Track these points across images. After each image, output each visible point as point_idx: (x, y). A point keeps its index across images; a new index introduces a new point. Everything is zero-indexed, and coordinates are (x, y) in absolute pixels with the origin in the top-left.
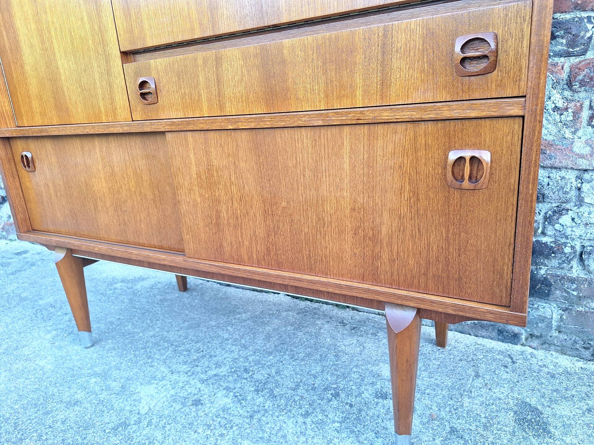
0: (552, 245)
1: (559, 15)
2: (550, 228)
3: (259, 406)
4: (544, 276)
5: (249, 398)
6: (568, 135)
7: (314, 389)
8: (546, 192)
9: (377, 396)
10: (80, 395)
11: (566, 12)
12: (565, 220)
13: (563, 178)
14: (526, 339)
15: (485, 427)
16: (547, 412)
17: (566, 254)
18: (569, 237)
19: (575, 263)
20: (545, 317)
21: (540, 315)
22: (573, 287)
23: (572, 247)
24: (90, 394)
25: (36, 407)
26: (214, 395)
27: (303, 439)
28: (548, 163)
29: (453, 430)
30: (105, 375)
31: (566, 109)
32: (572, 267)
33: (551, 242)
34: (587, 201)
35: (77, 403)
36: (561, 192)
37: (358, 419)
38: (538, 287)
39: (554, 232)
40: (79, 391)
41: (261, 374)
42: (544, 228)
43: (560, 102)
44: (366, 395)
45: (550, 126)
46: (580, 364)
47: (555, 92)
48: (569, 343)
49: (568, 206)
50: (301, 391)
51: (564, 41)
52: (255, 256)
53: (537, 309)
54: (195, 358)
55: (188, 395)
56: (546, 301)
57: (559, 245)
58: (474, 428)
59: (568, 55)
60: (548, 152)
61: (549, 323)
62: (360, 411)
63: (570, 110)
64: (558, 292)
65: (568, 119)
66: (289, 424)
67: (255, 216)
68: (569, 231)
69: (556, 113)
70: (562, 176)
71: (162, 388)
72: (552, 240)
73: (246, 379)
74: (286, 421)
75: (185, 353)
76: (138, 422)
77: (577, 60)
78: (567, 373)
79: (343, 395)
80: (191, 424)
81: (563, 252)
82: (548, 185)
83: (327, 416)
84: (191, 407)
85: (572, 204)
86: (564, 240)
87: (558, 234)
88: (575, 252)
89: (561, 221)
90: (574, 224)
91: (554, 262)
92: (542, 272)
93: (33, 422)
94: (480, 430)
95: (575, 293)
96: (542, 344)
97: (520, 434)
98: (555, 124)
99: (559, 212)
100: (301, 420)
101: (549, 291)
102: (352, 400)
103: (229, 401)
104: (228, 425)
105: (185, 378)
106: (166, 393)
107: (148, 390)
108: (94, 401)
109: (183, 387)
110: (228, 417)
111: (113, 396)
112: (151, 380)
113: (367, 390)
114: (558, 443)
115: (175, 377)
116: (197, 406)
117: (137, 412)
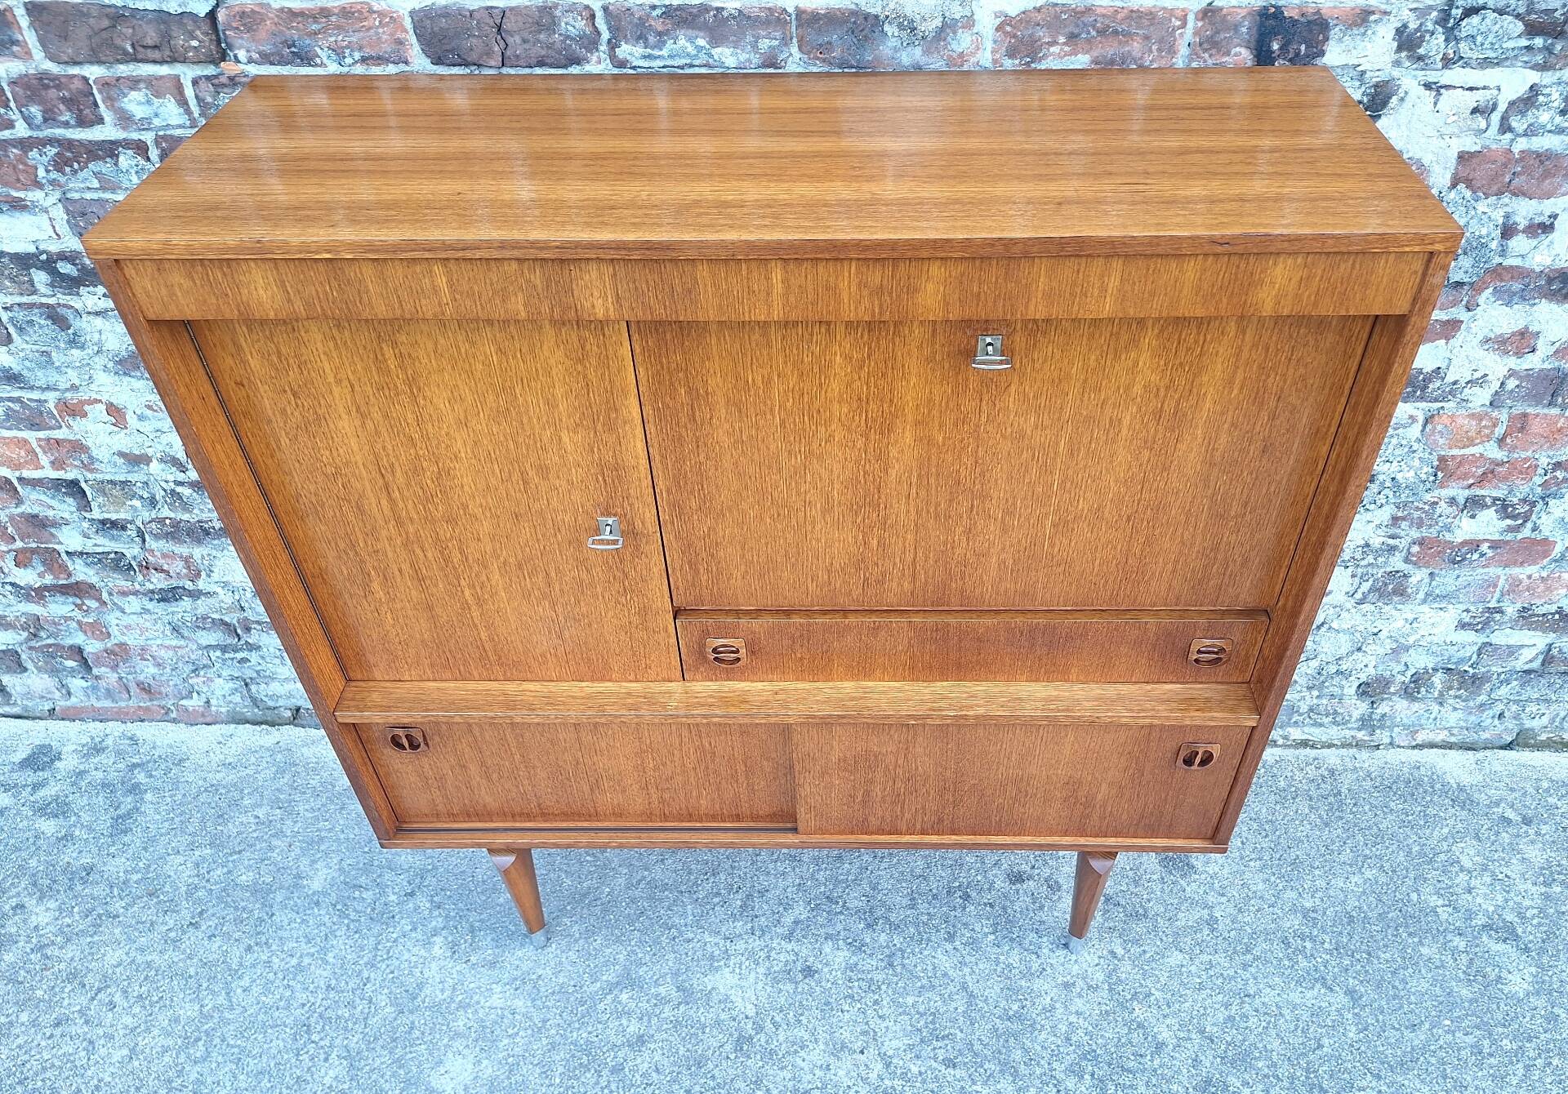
3: (888, 947)
5: (868, 940)
7: (935, 897)
9: (1012, 883)
10: (633, 1028)
15: (1136, 883)
24: (646, 1018)
25: (589, 1070)
26: (821, 953)
27: (967, 970)
30: (628, 981)
35: (641, 1040)
37: (1009, 921)
40: (624, 1022)
41: (855, 898)
44: (998, 884)
50: (923, 907)
54: (739, 903)
55: (786, 966)
58: (1124, 888)
62: (1004, 908)
66: (941, 957)
71: (740, 968)
73: (841, 913)
74: (933, 955)
75: (716, 900)
76: (759, 1029)
79: (973, 894)
80: (827, 1003)
83: (973, 930)
84: (807, 981)
94: (1132, 888)
97: (1169, 878)
100: (949, 947)
102: (988, 897)
103: (846, 953)
104: (873, 988)
105: (758, 942)
106: (753, 975)
107: (724, 981)
108: (665, 1026)
109: (768, 957)
110: (864, 976)
111: (682, 1008)
112: (712, 963)
113: (995, 876)
114: (1203, 876)
115: (740, 945)
116: (813, 976)
117: (742, 1016)
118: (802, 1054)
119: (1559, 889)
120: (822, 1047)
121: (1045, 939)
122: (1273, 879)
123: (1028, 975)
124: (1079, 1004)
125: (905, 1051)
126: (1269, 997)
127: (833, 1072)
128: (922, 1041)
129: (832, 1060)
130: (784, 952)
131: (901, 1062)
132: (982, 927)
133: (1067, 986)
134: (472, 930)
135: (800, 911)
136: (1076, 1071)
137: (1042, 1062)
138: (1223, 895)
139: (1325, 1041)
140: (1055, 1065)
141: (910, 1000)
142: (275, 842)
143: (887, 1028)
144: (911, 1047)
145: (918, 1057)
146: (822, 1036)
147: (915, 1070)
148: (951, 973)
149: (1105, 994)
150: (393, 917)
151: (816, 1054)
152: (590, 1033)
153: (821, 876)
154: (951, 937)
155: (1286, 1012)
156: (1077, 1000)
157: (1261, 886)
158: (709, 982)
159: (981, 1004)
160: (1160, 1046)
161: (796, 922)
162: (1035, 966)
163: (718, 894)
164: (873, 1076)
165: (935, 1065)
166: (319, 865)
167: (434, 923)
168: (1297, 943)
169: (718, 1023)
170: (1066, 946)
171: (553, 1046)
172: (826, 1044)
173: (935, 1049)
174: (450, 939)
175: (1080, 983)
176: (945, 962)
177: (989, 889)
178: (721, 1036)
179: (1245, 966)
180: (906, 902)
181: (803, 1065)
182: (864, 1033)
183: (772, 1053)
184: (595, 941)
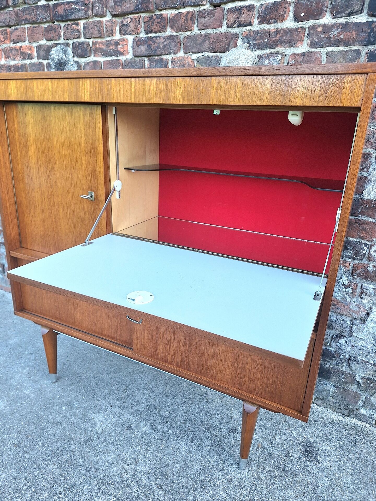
0: (334, 353)
1: (351, 238)
2: (334, 344)
3: (165, 433)
4: (328, 368)
5: (159, 427)
6: (348, 299)
7: (195, 424)
8: (334, 325)
9: (230, 432)
10: (58, 418)
11: (354, 238)
12: (343, 341)
13: (343, 320)
14: (315, 399)
15: (286, 454)
16: (318, 447)
17: (341, 359)
18: (343, 350)
19: (345, 364)
20: (326, 390)
21: (324, 388)
22: (342, 377)
23: (344, 356)
24: (65, 418)
25: (34, 425)
26: (139, 424)
27: (191, 455)
28: (337, 311)
29: (269, 455)
30: (69, 405)
31: (349, 286)
32: (343, 366)
33: (334, 351)
34: (354, 334)
35: (58, 423)
36: (342, 327)
37: (219, 445)
38: (324, 373)
39: (336, 346)
40: (57, 416)
41: (165, 411)
42: (331, 343)
43: (346, 282)
44: (224, 430)
45: (340, 292)
46: (341, 418)
47: (344, 276)
48: (337, 405)
49: (345, 334)
50: (188, 425)
51: (352, 252)
52: (176, 361)
53: (323, 384)
54: (123, 396)
55: (123, 422)
56: (328, 381)
57: (338, 354)
58: (279, 454)
59: (354, 259)
60: (337, 305)
61: (328, 393)
62: (221, 440)
63: (351, 287)
64: (334, 378)
65: (349, 291)
66: (183, 445)
67: (179, 342)
68: (343, 348)
69: (343, 287)
70: (343, 319)
71: (107, 416)
72: (334, 350)
73: (156, 414)
74: (181, 443)
75: (116, 392)
76: (98, 439)
77: (358, 262)
78: (333, 423)
79: (211, 429)
80: (128, 442)
81: (339, 358)
82: (336, 322)
83: (203, 442)
84: (127, 431)
85: (347, 334)
86: (340, 351)
87: (338, 347)
88: (346, 359)
89: (340, 341)
90: (347, 345)
91: (334, 362)
92: (327, 366)
93: (36, 434)
94: (283, 456)
95: (343, 380)
96: (323, 403)
97: (303, 459)
98: (343, 292)
99: (340, 336)
100: (189, 443)
101: (330, 376)
102: (216, 433)
103: (148, 428)
104: (149, 444)
105: (119, 411)
106: (110, 420)
107: (99, 418)
108: (69, 423)
109: (120, 417)
110: (148, 439)
111: (79, 420)
112: (99, 410)
113: (224, 427)
114: (320, 465)
115: (113, 409)
116: (130, 430)
117: (96, 432)
118: (106, 455)
120: (115, 456)
121: (231, 458)
122: (357, 481)
123: (215, 468)
124: (231, 490)
125: (145, 473)
127: (112, 466)
128: (154, 473)
129: (115, 462)
130: (126, 417)
131: (140, 476)
132: (207, 442)
133: (230, 480)
135: (142, 407)
138: (327, 477)
141: (160, 455)
143: (144, 461)
144: (148, 473)
145: (148, 478)
146: (118, 452)
147: (144, 482)
148: (183, 453)
149: (246, 492)
150: (22, 357)
152: (44, 414)
153: (157, 399)
154: (192, 440)
156: (231, 488)
157: (349, 482)
158: (94, 416)
159: (188, 470)
161: (138, 410)
162: (220, 467)
163: (118, 391)
164: (126, 476)
165: (153, 484)
166: (16, 338)
167: (30, 364)
169: (86, 430)
170: (238, 463)
171: (30, 413)
172: (117, 456)
173: (157, 478)
174: (31, 370)
175: (237, 482)
176: (184, 448)
177: (219, 430)
178: (83, 435)
180: (183, 420)
181: (104, 458)
182: (134, 459)
183: (96, 449)
184: (70, 388)
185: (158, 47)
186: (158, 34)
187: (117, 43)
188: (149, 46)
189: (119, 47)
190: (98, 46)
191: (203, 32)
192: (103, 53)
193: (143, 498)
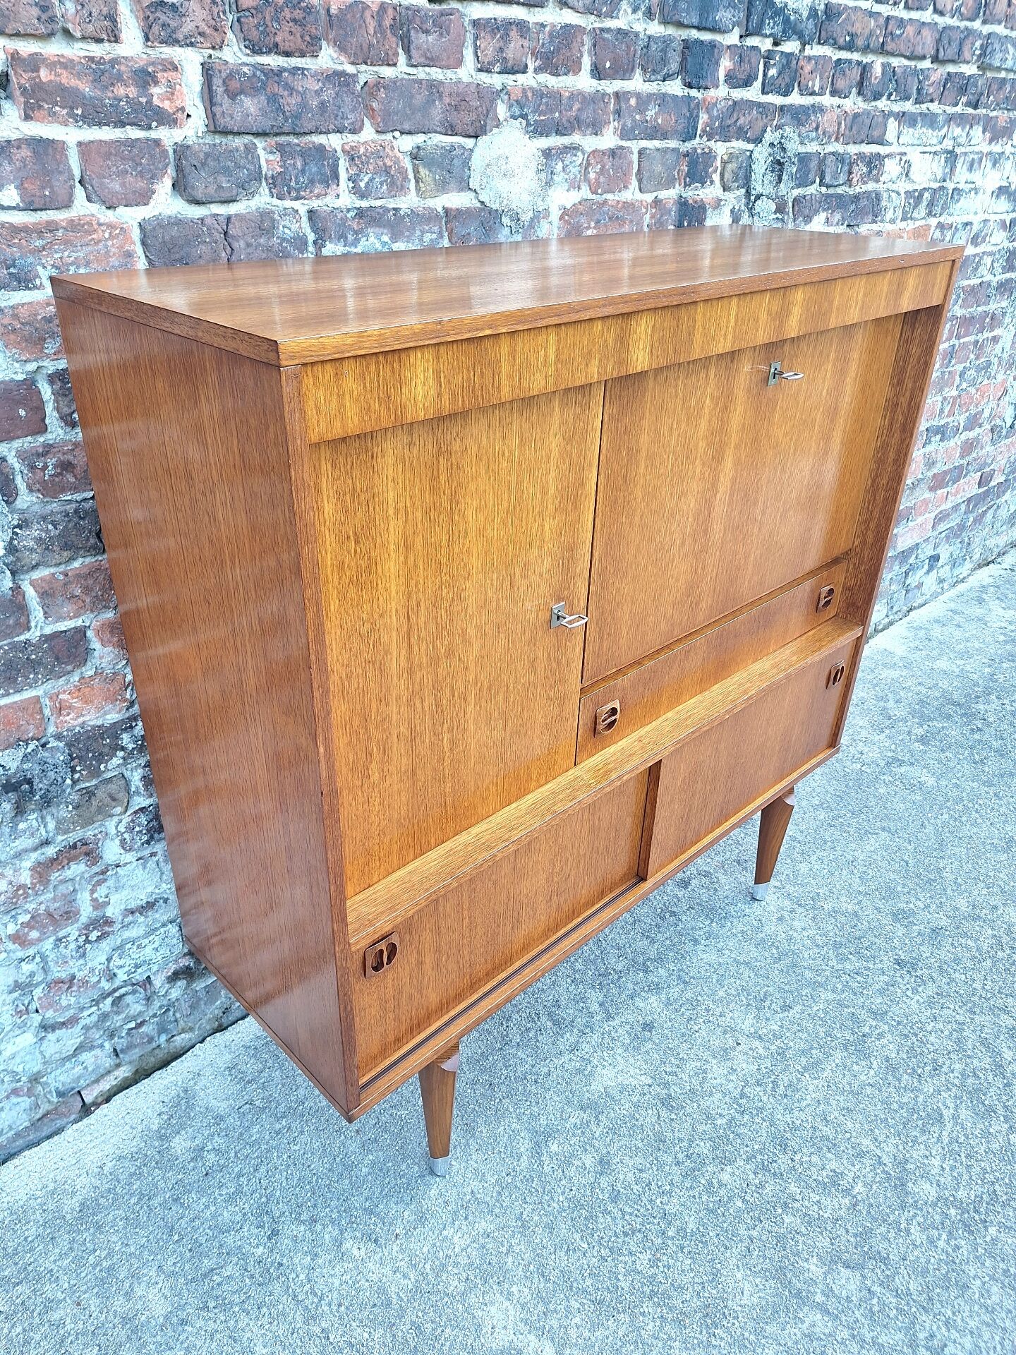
3: (670, 974)
5: (655, 979)
7: (658, 926)
9: (685, 888)
24: (588, 1147)
26: (640, 1010)
27: (726, 952)
37: (710, 909)
41: (616, 962)
44: (680, 894)
50: (658, 937)
54: (549, 1023)
55: (630, 1035)
62: (699, 904)
66: (704, 956)
71: (605, 1061)
73: (620, 977)
74: (699, 958)
75: (531, 1034)
76: (666, 1085)
79: (675, 909)
80: (683, 1035)
83: (700, 928)
84: (654, 1033)
93: (627, 1209)
100: (701, 947)
102: (683, 905)
103: (654, 998)
104: (695, 1004)
105: (595, 1037)
106: (619, 1058)
107: (606, 1077)
108: (607, 1139)
109: (613, 1039)
110: (681, 1002)
111: (602, 1118)
112: (584, 1072)
115: (586, 1048)
116: (654, 1027)
117: (646, 1087)
118: (709, 1075)
119: (888, 731)
120: (714, 1061)
123: (756, 929)
124: (798, 924)
125: (757, 1022)
126: (861, 856)
127: (738, 1069)
128: (758, 1009)
129: (729, 1064)
130: (619, 1027)
131: (764, 1030)
132: (702, 922)
133: (781, 919)
134: (370, 1212)
135: (595, 997)
136: (843, 959)
137: (824, 967)
139: (906, 858)
140: (830, 963)
141: (721, 993)
142: (56, 1316)
143: (731, 1018)
144: (757, 1017)
145: (767, 1019)
146: (706, 1055)
147: (776, 1028)
148: (721, 960)
149: (801, 910)
150: (281, 1265)
151: (717, 1071)
152: (563, 1193)
153: (578, 966)
154: (696, 942)
155: (875, 857)
156: (794, 923)
158: (597, 1086)
159: (758, 964)
160: (855, 914)
161: (601, 1004)
162: (754, 922)
163: (528, 1030)
164: (761, 1051)
165: (781, 1015)
166: (139, 1291)
167: (327, 1237)
168: (836, 823)
169: (637, 1106)
170: (754, 899)
171: (550, 1227)
172: (715, 1057)
173: (769, 1008)
174: (359, 1235)
175: (786, 914)
176: (712, 957)
177: (679, 900)
178: (650, 1112)
179: (833, 849)
180: (646, 942)
181: (718, 1081)
182: (725, 1032)
183: (693, 1091)
184: (481, 1132)
185: (304, 106)
186: (295, 62)
187: (145, 77)
188: (273, 99)
189: (156, 91)
190: (44, 74)
191: (421, 73)
192: (79, 112)
193: (805, 1035)
